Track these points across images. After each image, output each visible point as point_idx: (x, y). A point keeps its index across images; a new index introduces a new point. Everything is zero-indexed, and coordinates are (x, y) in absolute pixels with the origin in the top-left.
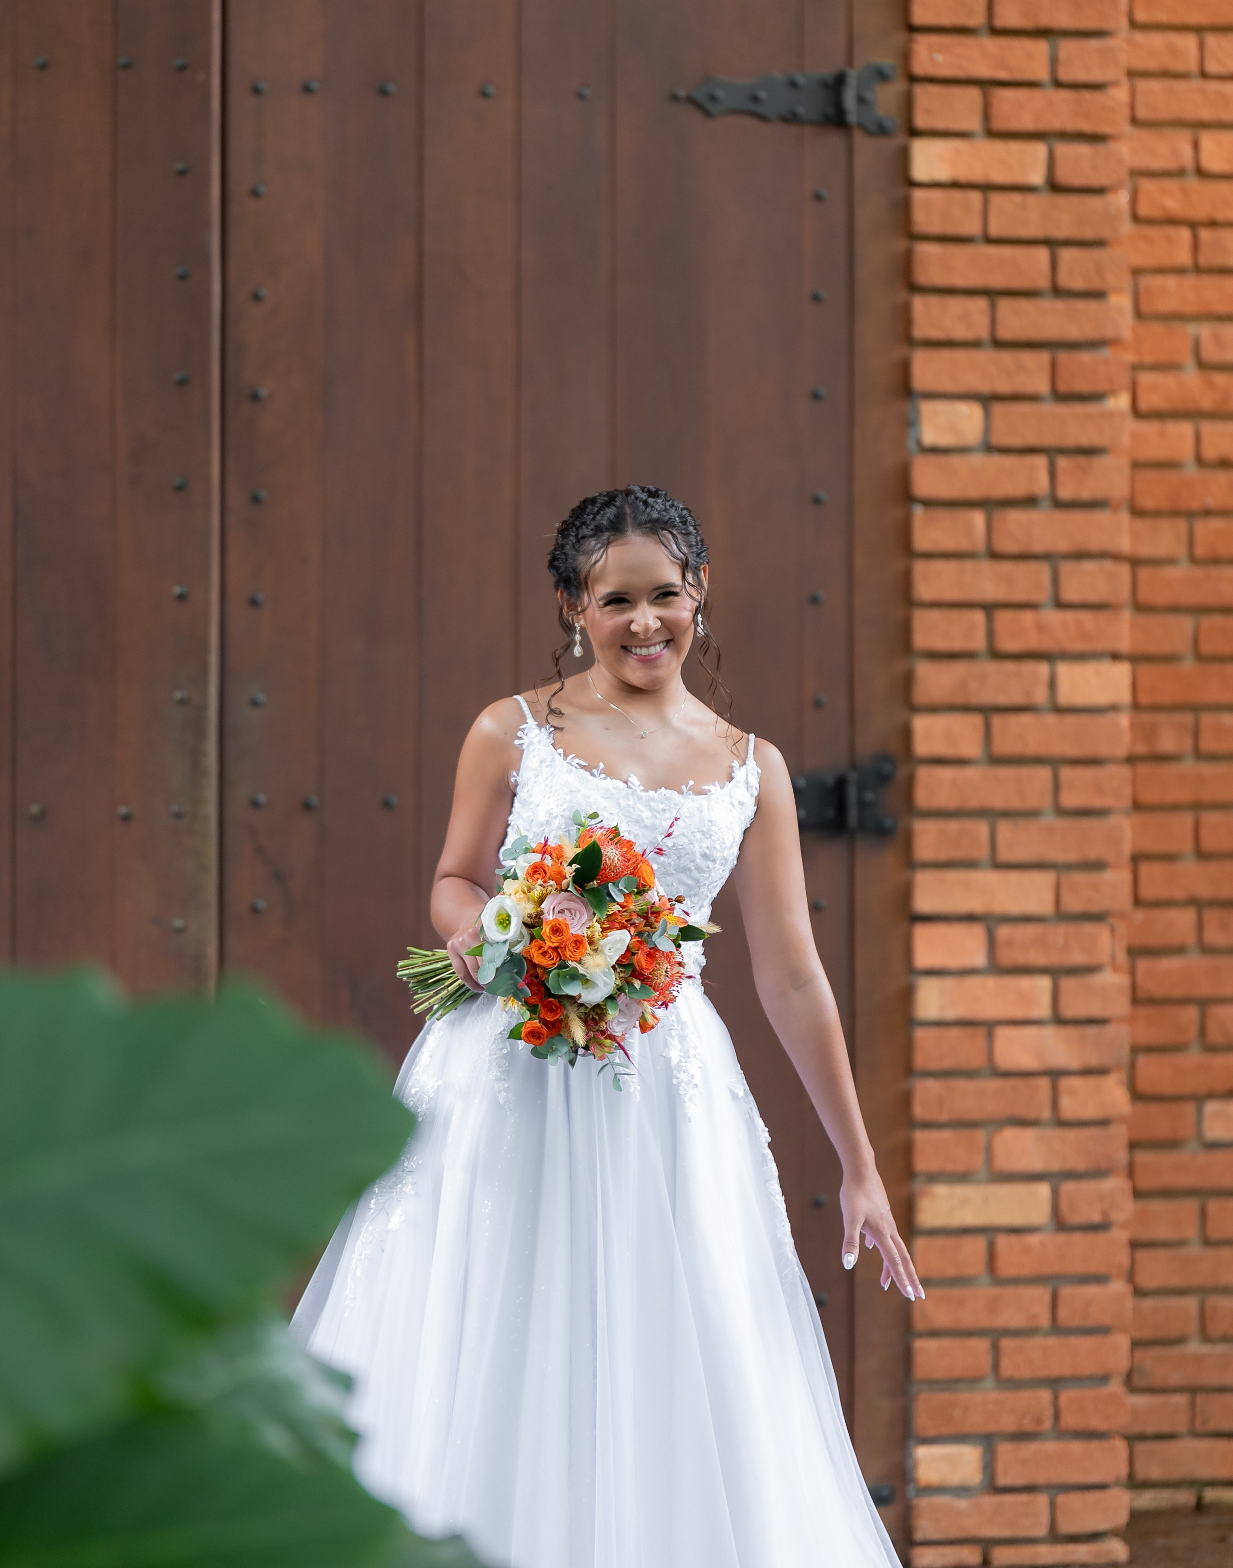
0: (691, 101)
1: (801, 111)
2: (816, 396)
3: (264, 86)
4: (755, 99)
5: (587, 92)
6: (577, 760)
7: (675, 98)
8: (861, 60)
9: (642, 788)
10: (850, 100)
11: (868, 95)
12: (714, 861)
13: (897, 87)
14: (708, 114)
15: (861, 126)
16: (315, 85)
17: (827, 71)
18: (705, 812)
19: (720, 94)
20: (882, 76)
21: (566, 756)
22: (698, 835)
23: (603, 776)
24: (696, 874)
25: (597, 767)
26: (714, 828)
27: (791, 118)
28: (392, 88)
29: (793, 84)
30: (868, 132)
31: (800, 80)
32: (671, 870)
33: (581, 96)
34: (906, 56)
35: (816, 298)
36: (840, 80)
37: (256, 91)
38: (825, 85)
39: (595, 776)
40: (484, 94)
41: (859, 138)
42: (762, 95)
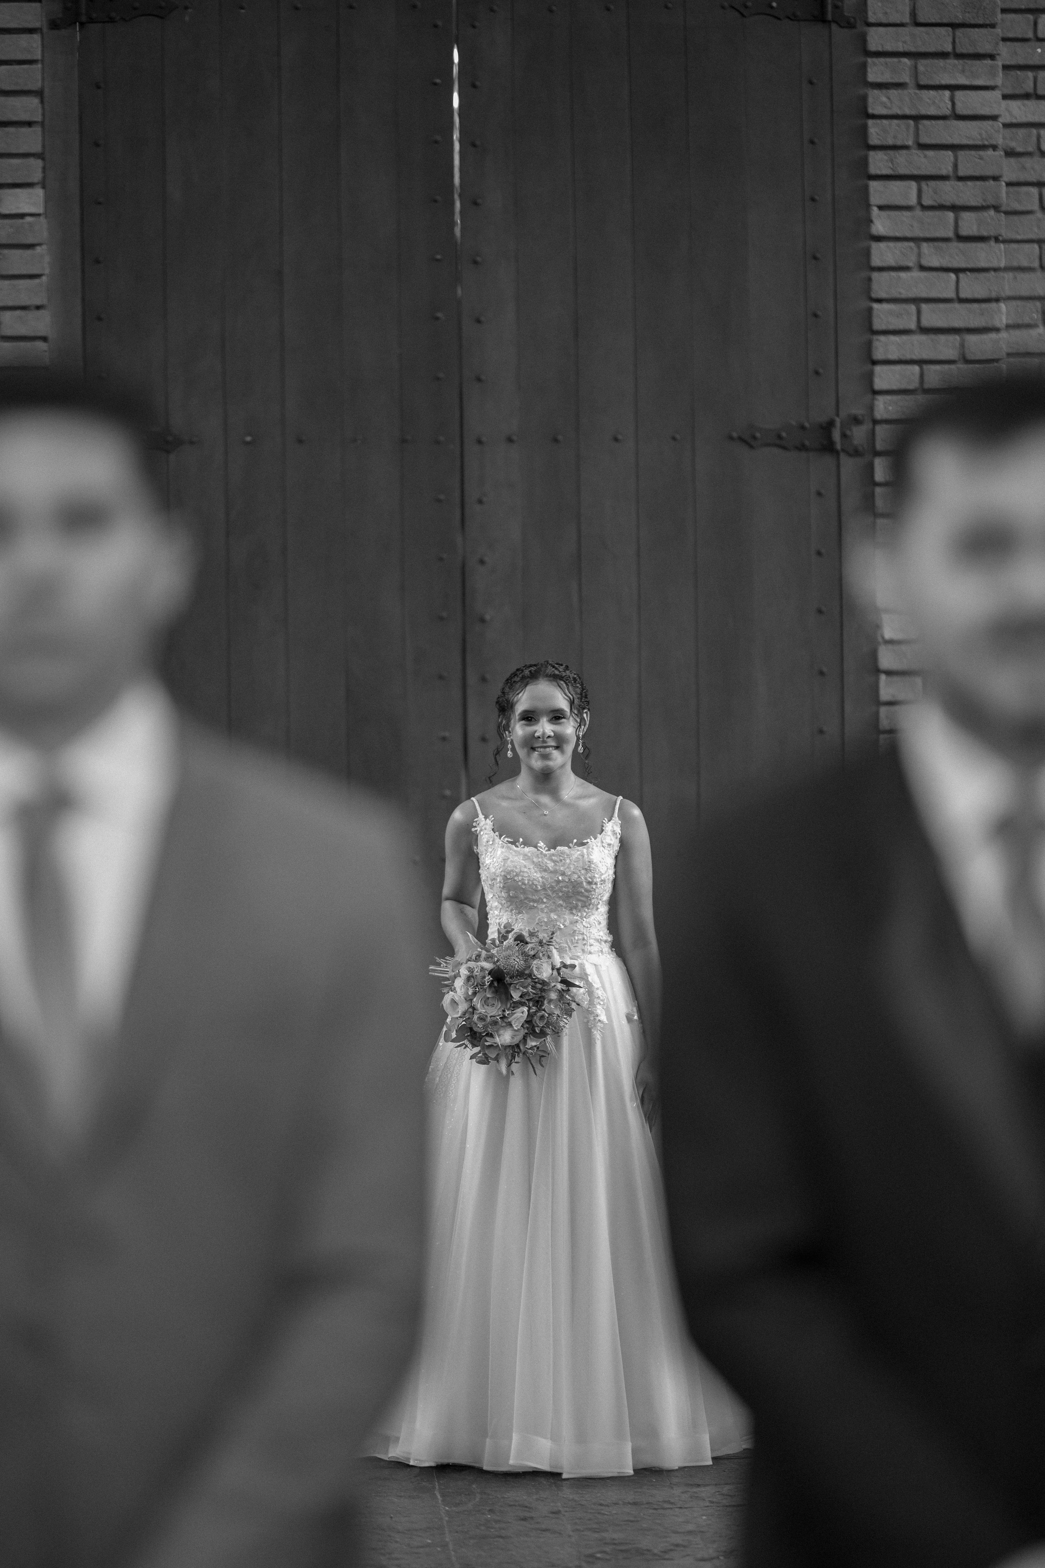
0: (741, 439)
1: (807, 443)
2: (820, 611)
3: (484, 439)
4: (780, 437)
5: (678, 437)
6: (506, 839)
7: (731, 438)
8: (843, 413)
9: (547, 849)
10: (836, 435)
11: (848, 433)
12: (596, 884)
13: (865, 428)
14: (751, 447)
15: (843, 450)
16: (515, 438)
17: (823, 419)
18: (586, 856)
19: (758, 435)
20: (856, 421)
21: (500, 836)
22: (583, 872)
23: (522, 846)
24: (587, 894)
25: (518, 841)
26: (593, 866)
27: (802, 448)
28: (560, 437)
29: (803, 427)
30: (850, 455)
31: (807, 425)
32: (570, 894)
33: (674, 439)
34: (871, 408)
35: (819, 553)
36: (831, 424)
37: (480, 442)
38: (821, 427)
39: (518, 847)
40: (616, 440)
41: (843, 457)
42: (784, 434)
